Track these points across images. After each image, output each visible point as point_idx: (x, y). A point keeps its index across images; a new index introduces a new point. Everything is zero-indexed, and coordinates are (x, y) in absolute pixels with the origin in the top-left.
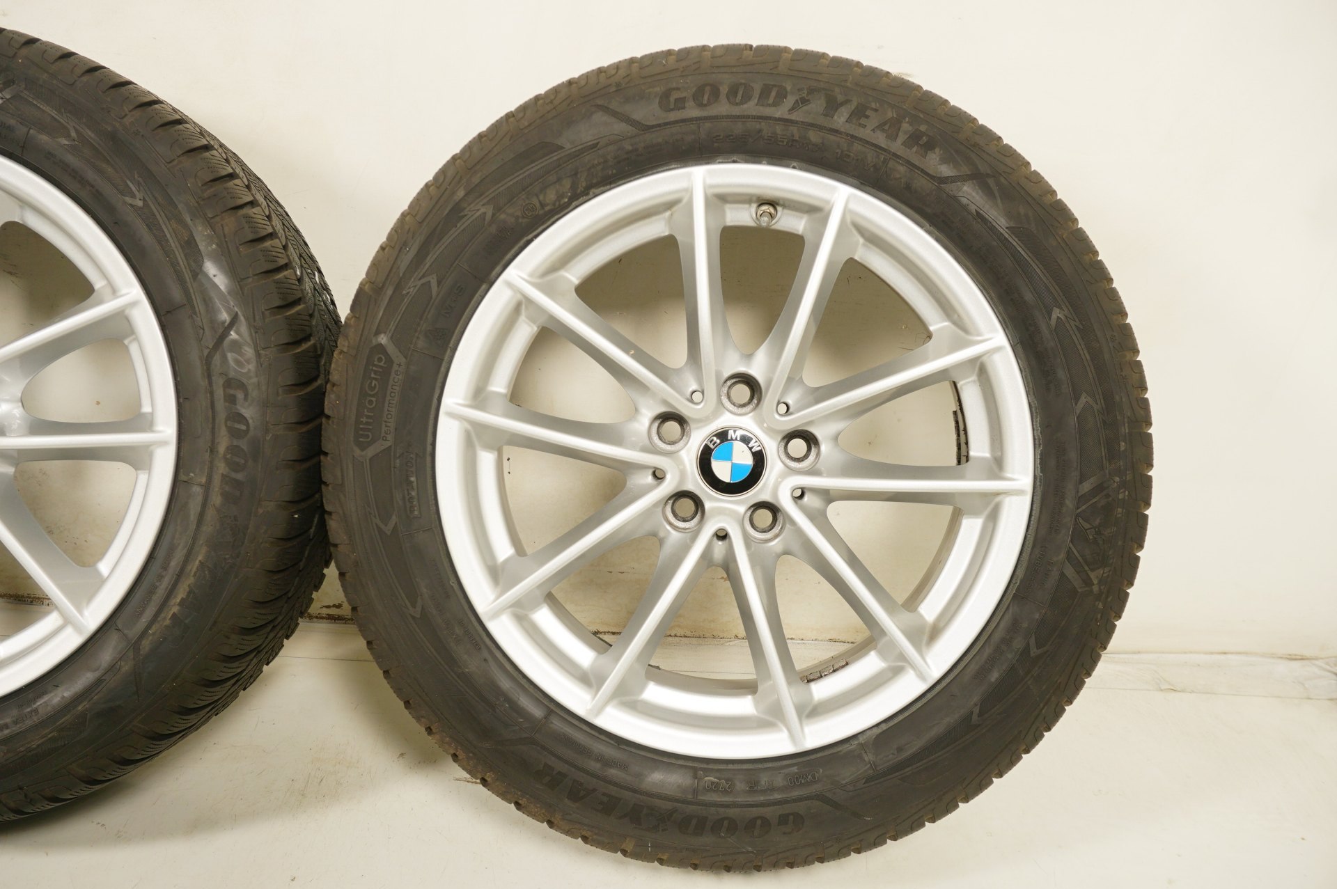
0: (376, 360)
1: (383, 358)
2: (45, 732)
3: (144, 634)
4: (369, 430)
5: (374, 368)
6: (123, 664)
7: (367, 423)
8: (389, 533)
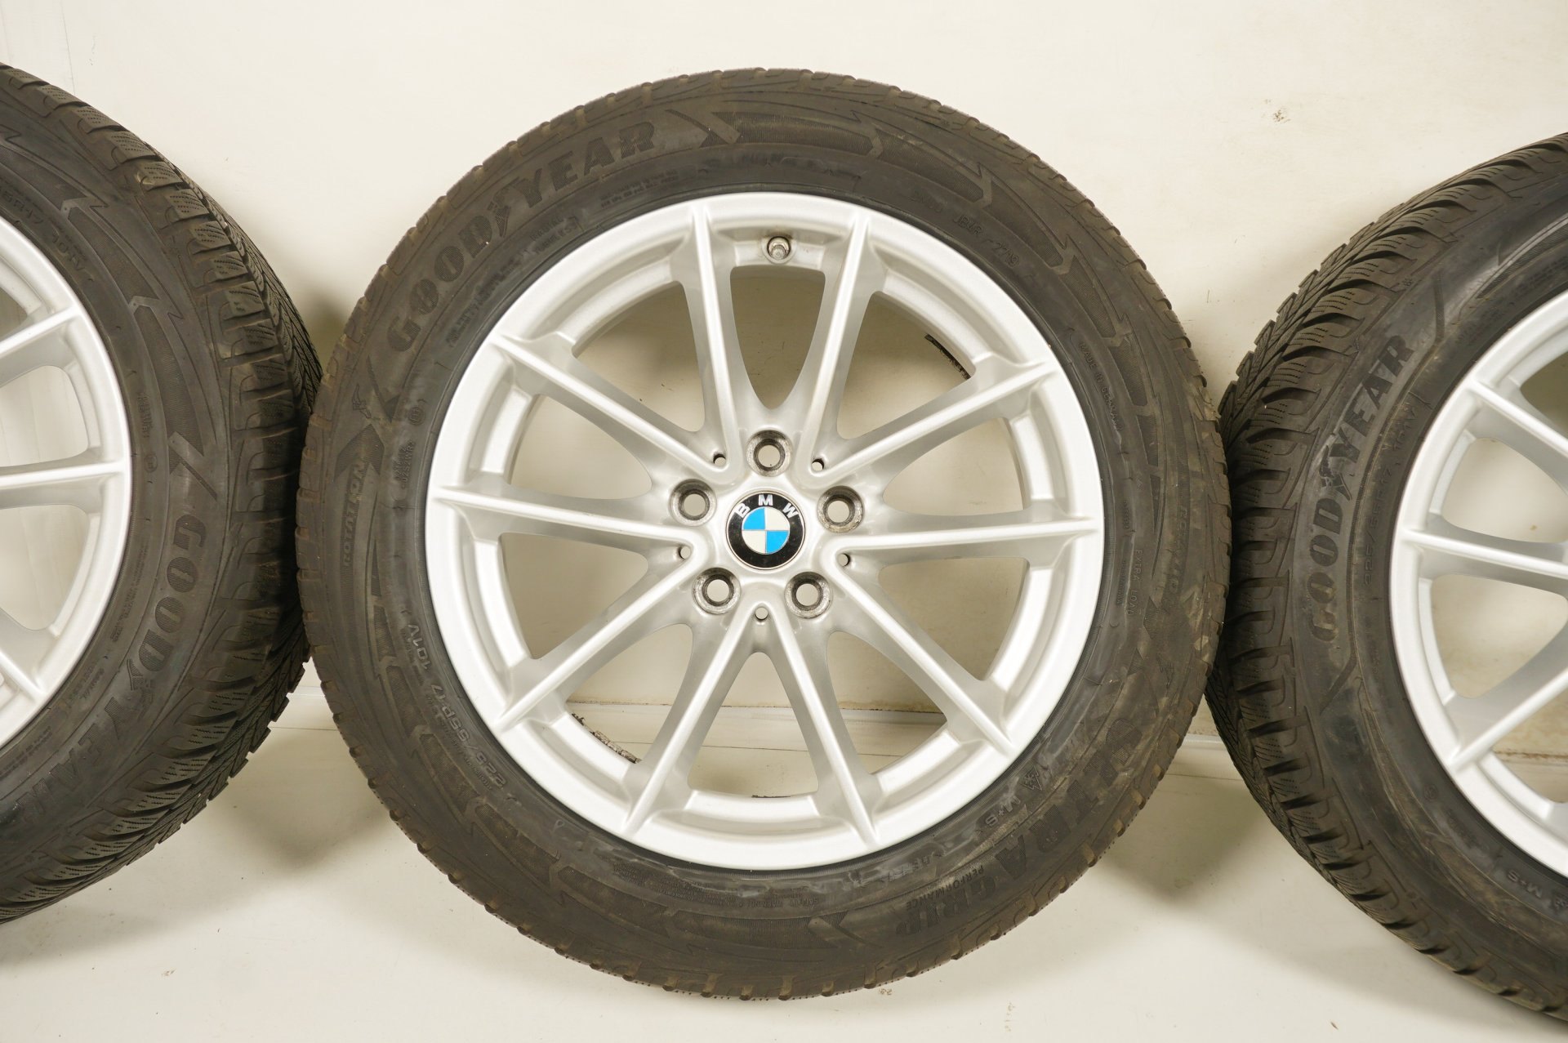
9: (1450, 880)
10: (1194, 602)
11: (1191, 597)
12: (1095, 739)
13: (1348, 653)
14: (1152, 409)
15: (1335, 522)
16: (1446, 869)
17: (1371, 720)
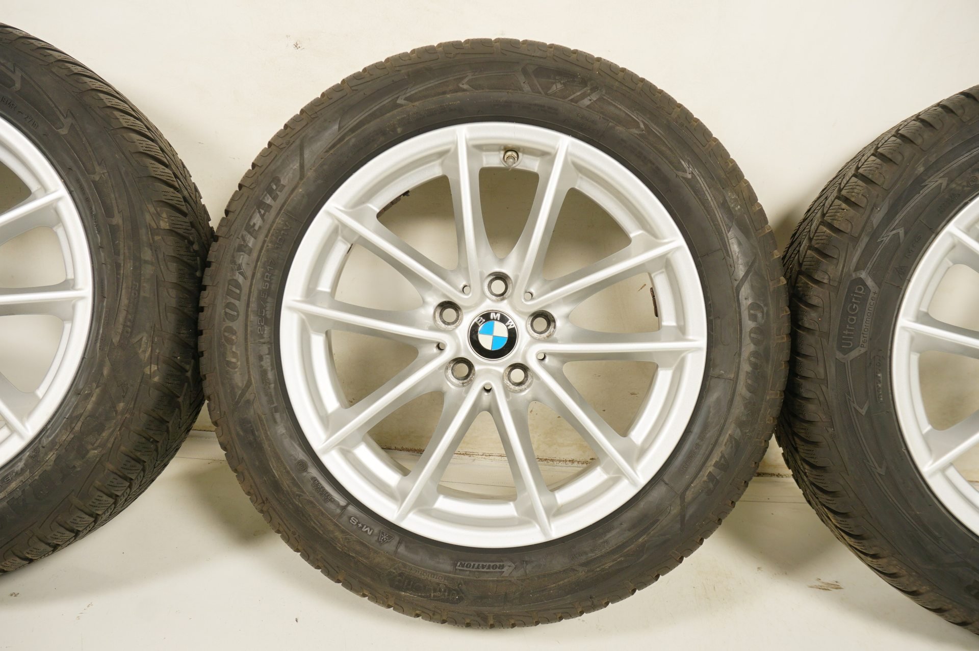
0: (856, 289)
1: (862, 288)
2: (615, 557)
3: (688, 487)
4: (850, 340)
5: (855, 295)
6: (672, 508)
7: (849, 335)
8: (864, 414)
9: (312, 523)
10: (143, 343)
11: (141, 339)
12: (73, 428)
13: (247, 377)
14: (117, 220)
15: (238, 294)
16: (310, 516)
17: (261, 420)
